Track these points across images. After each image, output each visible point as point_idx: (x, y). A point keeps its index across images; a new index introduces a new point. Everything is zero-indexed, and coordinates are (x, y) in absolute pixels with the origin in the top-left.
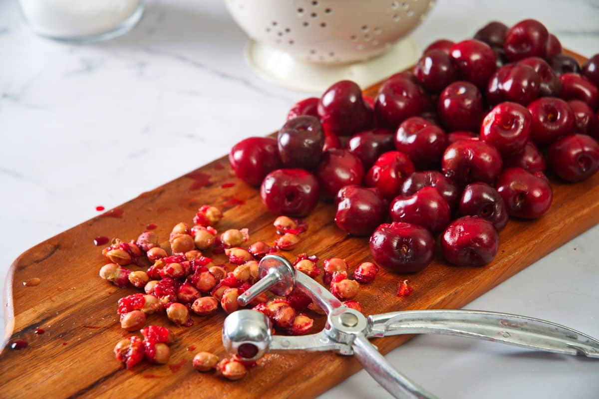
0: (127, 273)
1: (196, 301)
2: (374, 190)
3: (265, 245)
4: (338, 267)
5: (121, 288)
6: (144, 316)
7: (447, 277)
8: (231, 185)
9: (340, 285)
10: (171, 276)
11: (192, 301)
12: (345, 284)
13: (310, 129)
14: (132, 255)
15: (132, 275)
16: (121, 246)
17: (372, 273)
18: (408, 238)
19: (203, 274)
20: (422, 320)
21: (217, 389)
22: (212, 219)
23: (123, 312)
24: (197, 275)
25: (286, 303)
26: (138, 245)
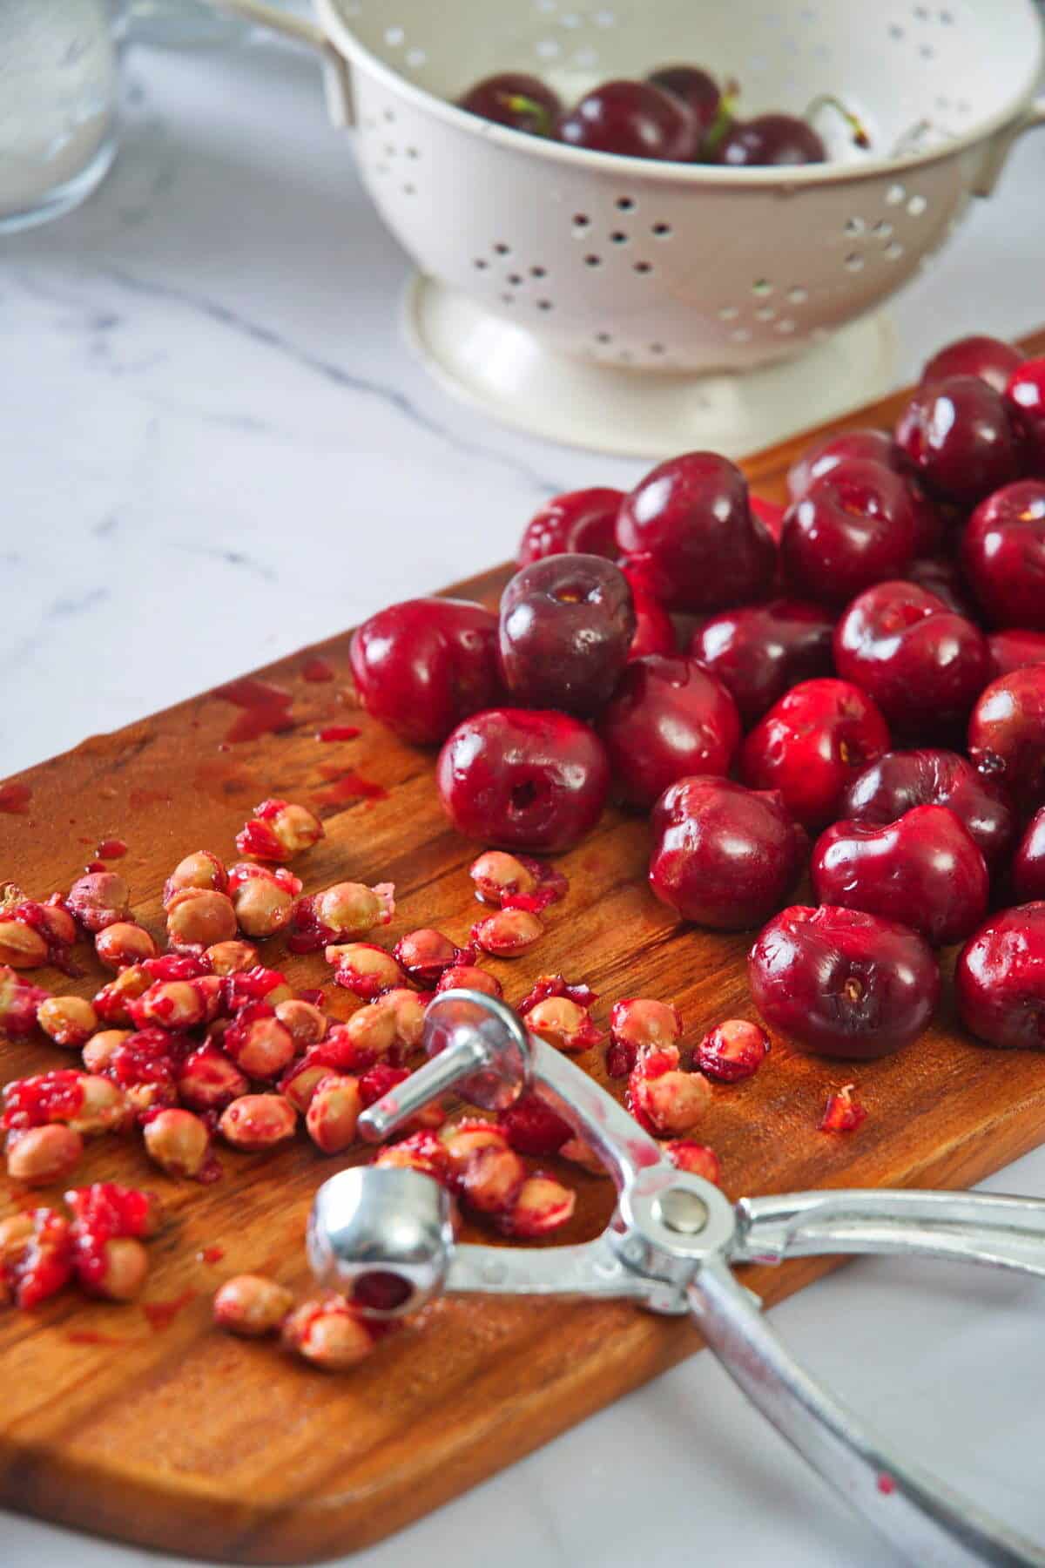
0: (34, 998)
1: (232, 1107)
2: (770, 797)
3: (443, 941)
4: (654, 1028)
5: (12, 1041)
6: (77, 1143)
7: (968, 1081)
8: (350, 735)
9: (659, 1089)
10: (165, 1023)
11: (221, 1104)
12: (673, 1089)
13: (595, 597)
14: (51, 941)
15: (49, 1010)
16: (22, 914)
17: (752, 1057)
18: (865, 960)
19: (258, 1024)
20: (891, 1218)
21: (282, 1392)
22: (290, 842)
23: (17, 1126)
24: (242, 1028)
25: (498, 1133)
26: (69, 911)
